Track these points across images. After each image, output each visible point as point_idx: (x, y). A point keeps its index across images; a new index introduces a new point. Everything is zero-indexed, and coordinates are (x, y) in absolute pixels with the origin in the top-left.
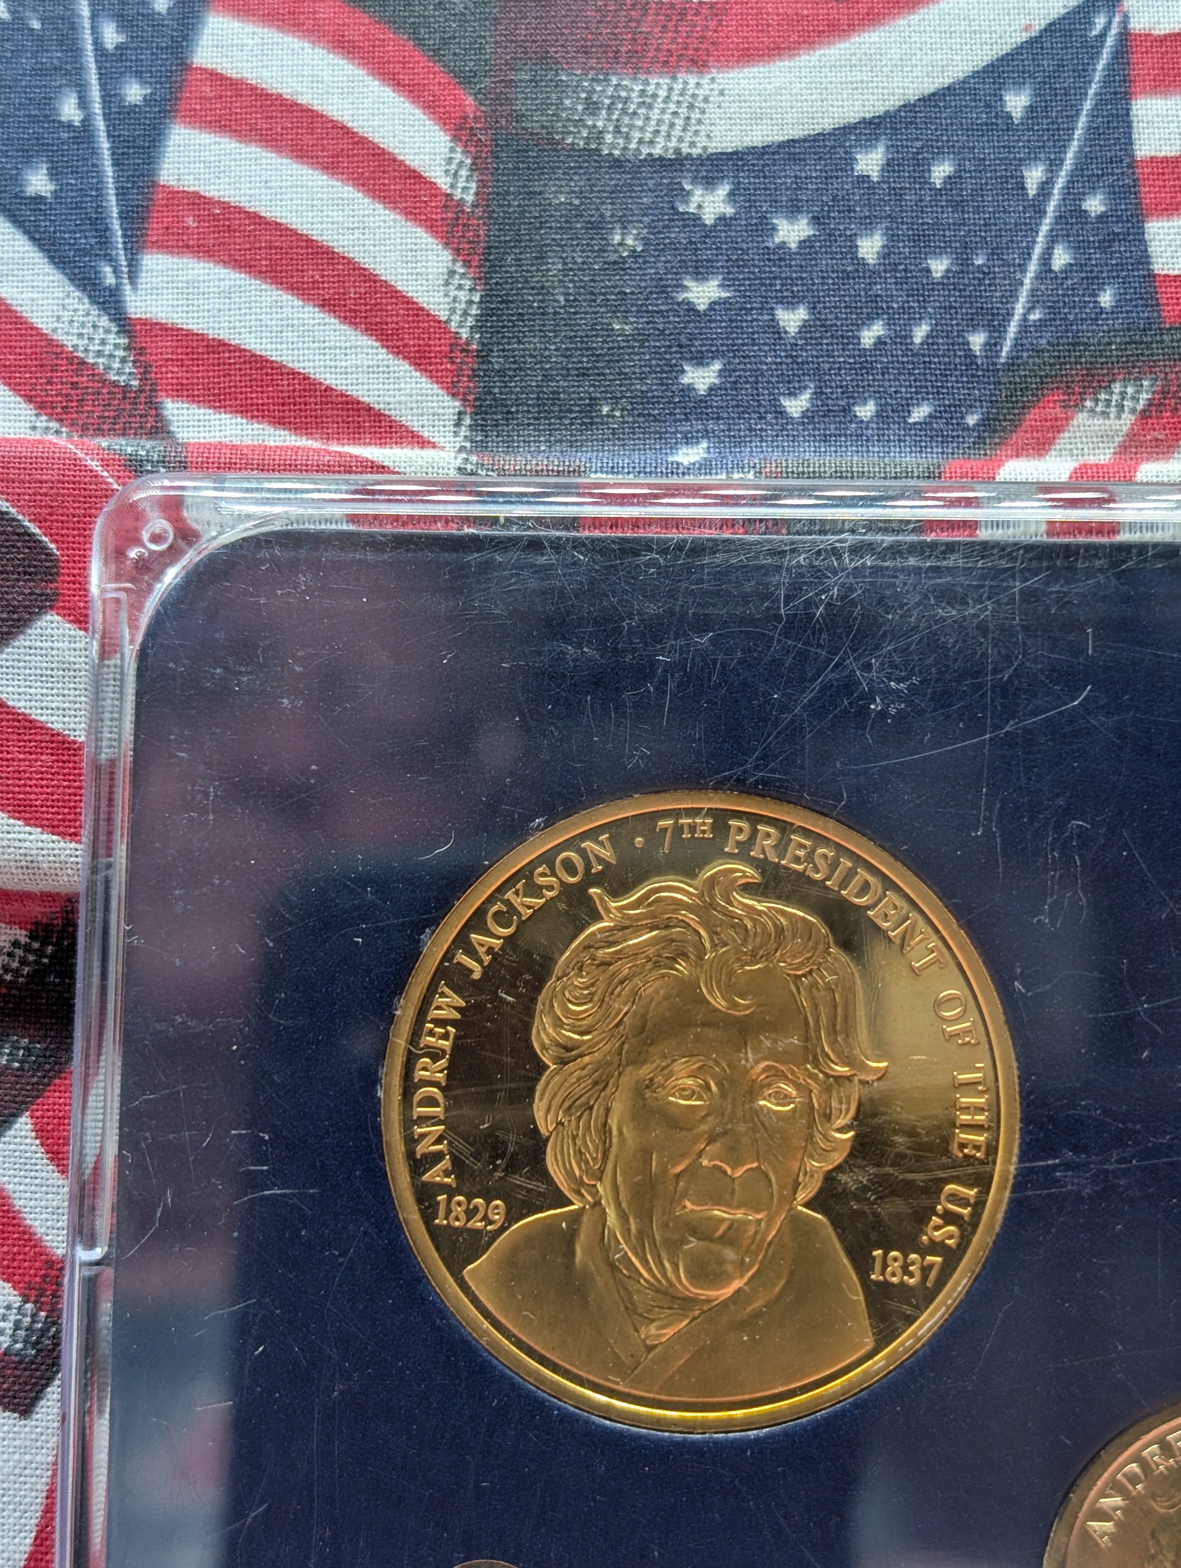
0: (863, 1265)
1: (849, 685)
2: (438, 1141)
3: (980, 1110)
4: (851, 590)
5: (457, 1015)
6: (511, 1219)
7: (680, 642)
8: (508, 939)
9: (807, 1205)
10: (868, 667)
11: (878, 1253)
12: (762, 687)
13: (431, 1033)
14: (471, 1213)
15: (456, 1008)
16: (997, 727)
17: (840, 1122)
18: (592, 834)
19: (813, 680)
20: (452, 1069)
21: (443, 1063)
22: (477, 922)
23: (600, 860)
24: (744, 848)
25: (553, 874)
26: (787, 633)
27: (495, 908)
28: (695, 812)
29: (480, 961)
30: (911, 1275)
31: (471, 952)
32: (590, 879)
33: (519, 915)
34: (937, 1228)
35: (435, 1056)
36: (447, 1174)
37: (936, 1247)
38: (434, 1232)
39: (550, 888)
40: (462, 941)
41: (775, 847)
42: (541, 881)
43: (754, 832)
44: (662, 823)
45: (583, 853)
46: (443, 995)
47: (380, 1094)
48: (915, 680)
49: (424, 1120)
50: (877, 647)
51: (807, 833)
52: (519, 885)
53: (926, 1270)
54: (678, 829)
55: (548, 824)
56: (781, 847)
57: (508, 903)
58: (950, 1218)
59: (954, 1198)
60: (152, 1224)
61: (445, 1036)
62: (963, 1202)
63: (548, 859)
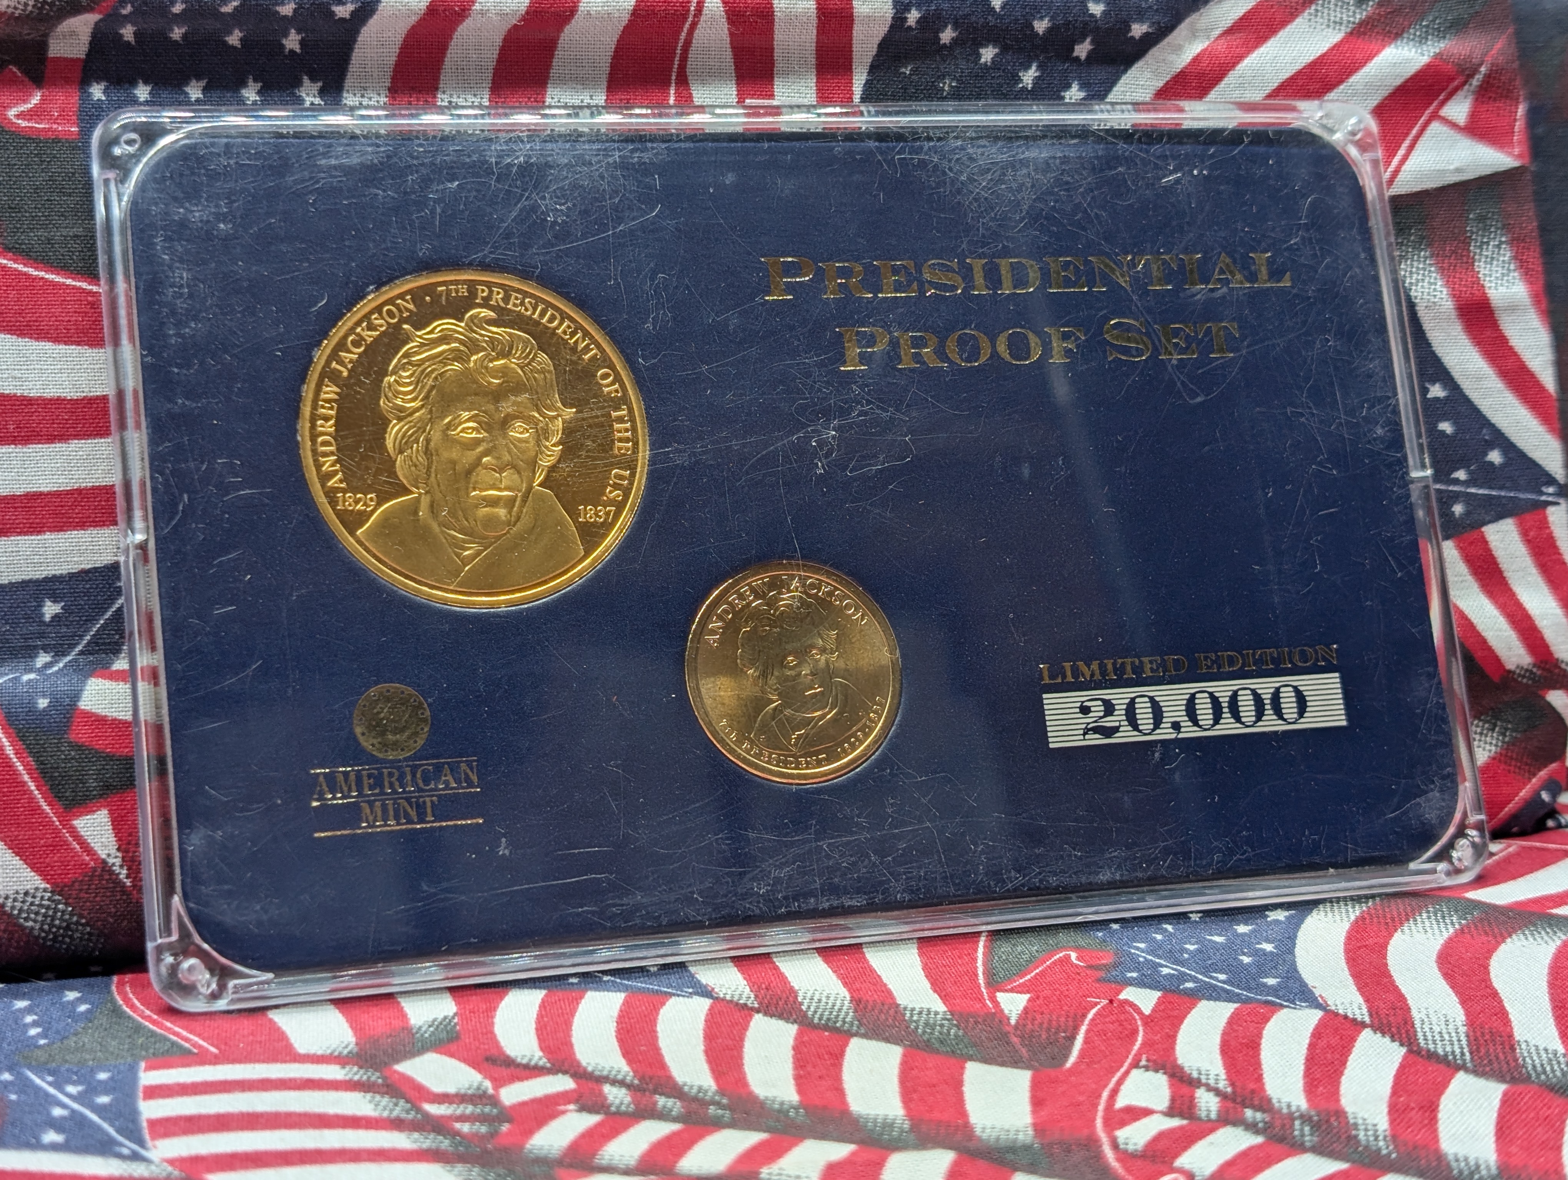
0: (573, 514)
1: (534, 208)
2: (332, 465)
3: (627, 430)
4: (530, 157)
5: (336, 397)
6: (379, 505)
7: (441, 187)
8: (360, 355)
9: (540, 485)
10: (544, 198)
11: (581, 507)
12: (488, 210)
13: (323, 407)
14: (357, 502)
15: (336, 393)
16: (614, 228)
17: (554, 440)
18: (401, 296)
19: (516, 205)
20: (336, 425)
21: (332, 422)
22: (341, 345)
23: (407, 310)
24: (487, 299)
25: (383, 318)
26: (498, 180)
27: (351, 338)
28: (456, 282)
29: (346, 367)
30: (600, 517)
31: (341, 363)
32: (402, 321)
33: (365, 340)
34: (611, 492)
35: (326, 419)
36: (341, 481)
37: (612, 502)
38: (338, 514)
39: (381, 326)
40: (334, 356)
41: (502, 299)
42: (377, 322)
43: (491, 292)
44: (439, 289)
45: (398, 307)
46: (327, 386)
47: (299, 438)
48: (569, 204)
49: (325, 454)
50: (547, 187)
51: (518, 291)
52: (365, 324)
53: (608, 514)
54: (449, 292)
55: (377, 289)
56: (506, 299)
57: (358, 335)
58: (616, 487)
59: (617, 476)
60: (177, 513)
61: (331, 408)
62: (622, 478)
63: (378, 309)
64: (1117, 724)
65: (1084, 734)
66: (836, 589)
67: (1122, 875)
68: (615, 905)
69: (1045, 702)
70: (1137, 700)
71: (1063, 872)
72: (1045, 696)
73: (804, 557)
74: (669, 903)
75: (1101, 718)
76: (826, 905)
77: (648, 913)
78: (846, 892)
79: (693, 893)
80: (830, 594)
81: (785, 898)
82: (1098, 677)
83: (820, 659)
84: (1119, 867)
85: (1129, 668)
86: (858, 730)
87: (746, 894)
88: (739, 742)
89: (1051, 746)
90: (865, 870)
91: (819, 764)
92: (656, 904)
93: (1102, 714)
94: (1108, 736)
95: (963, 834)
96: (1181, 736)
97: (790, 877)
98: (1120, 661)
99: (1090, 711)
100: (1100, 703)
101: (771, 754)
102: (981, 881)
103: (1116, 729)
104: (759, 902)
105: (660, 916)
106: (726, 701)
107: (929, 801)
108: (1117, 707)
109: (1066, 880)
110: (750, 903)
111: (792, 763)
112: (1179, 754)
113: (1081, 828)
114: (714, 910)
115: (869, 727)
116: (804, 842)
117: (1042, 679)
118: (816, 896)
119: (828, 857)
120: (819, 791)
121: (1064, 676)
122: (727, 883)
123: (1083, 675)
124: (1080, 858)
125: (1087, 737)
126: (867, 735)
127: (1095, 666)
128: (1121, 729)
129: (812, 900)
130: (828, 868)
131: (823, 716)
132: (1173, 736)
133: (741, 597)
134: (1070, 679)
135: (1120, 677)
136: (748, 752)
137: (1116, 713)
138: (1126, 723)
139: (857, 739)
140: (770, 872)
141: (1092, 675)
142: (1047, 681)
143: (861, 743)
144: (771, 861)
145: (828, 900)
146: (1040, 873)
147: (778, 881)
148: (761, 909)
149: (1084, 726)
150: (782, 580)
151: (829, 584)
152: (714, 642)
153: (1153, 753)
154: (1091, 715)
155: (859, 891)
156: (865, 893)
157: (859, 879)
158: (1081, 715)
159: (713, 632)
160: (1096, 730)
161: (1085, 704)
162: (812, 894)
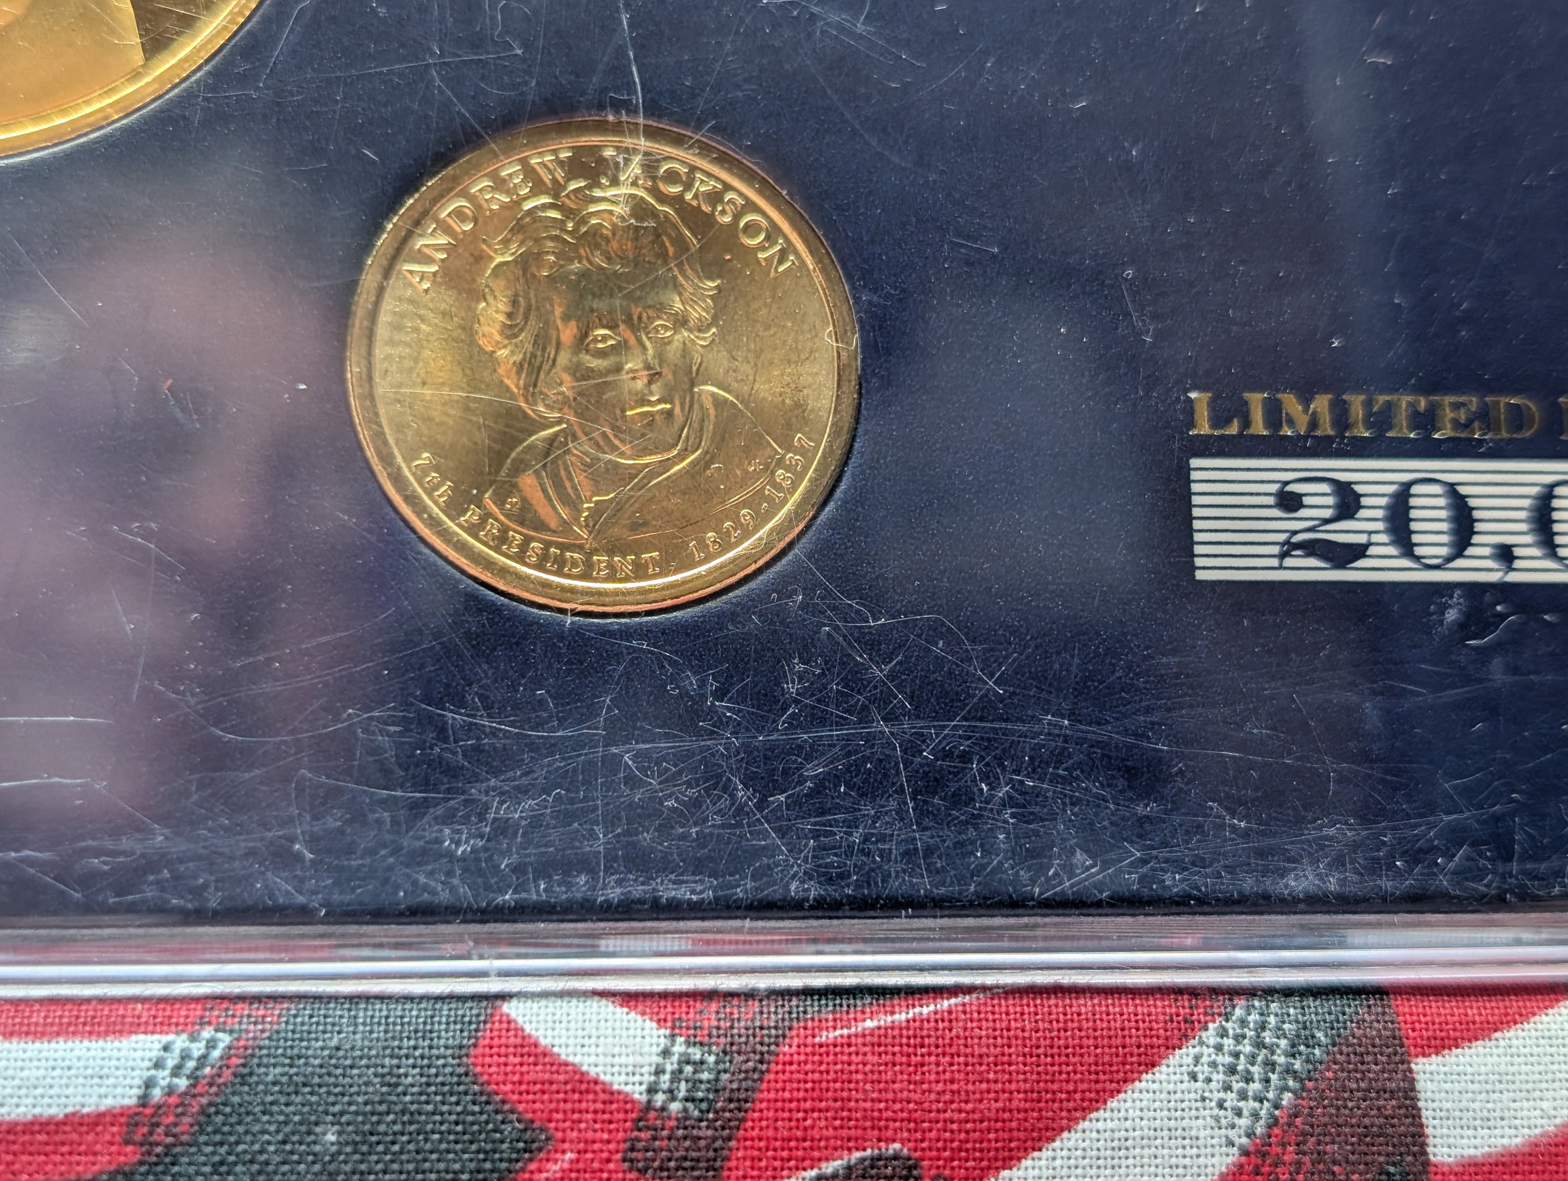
64: (1362, 539)
65: (1283, 555)
66: (728, 187)
67: (1343, 882)
68: (98, 853)
69: (1194, 475)
70: (1415, 489)
71: (1199, 862)
72: (1195, 462)
73: (653, 109)
74: (232, 858)
75: (1327, 521)
76: (614, 894)
77: (176, 877)
78: (666, 866)
79: (292, 840)
80: (715, 198)
81: (518, 869)
82: (1327, 429)
83: (668, 342)
84: (1339, 863)
85: (1402, 416)
86: (744, 504)
87: (424, 852)
88: (455, 508)
89: (1200, 575)
90: (718, 820)
91: (640, 571)
92: (199, 858)
93: (1328, 513)
94: (1341, 565)
95: (966, 757)
96: (1513, 577)
97: (536, 822)
98: (1382, 399)
99: (1301, 506)
100: (1325, 488)
101: (527, 540)
102: (999, 867)
103: (1359, 551)
104: (449, 874)
105: (205, 886)
106: (436, 415)
107: (892, 677)
108: (1364, 501)
109: (1205, 882)
110: (431, 874)
111: (574, 564)
112: (1503, 617)
113: (1252, 766)
114: (337, 883)
115: (770, 500)
116: (579, 743)
117: (1192, 424)
118: (592, 872)
119: (631, 781)
120: (626, 633)
121: (1246, 423)
122: (379, 822)
123: (1291, 422)
124: (1246, 834)
125: (1288, 562)
126: (762, 519)
127: (1321, 404)
128: (1372, 551)
129: (582, 879)
130: (631, 806)
131: (665, 465)
132: (1494, 577)
133: (500, 184)
134: (1259, 427)
135: (1380, 436)
136: (473, 530)
137: (1362, 513)
138: (1384, 538)
139: (738, 525)
140: (487, 808)
141: (1314, 424)
142: (1203, 428)
143: (747, 534)
144: (493, 782)
145: (620, 883)
146: (1144, 862)
147: (503, 828)
148: (453, 889)
149: (1282, 537)
150: (602, 161)
151: (709, 175)
152: (423, 276)
153: (1443, 609)
154: (1302, 513)
155: (698, 867)
156: (714, 875)
157: (702, 840)
158: (1276, 513)
159: (423, 258)
160: (1311, 548)
161: (1290, 488)
162: (586, 865)
